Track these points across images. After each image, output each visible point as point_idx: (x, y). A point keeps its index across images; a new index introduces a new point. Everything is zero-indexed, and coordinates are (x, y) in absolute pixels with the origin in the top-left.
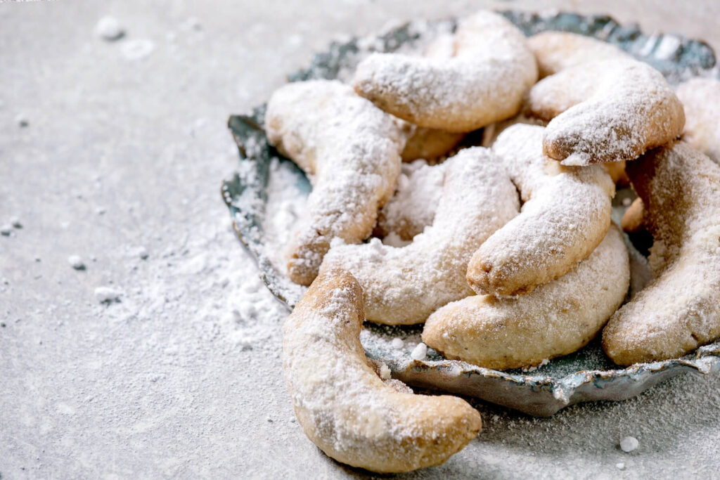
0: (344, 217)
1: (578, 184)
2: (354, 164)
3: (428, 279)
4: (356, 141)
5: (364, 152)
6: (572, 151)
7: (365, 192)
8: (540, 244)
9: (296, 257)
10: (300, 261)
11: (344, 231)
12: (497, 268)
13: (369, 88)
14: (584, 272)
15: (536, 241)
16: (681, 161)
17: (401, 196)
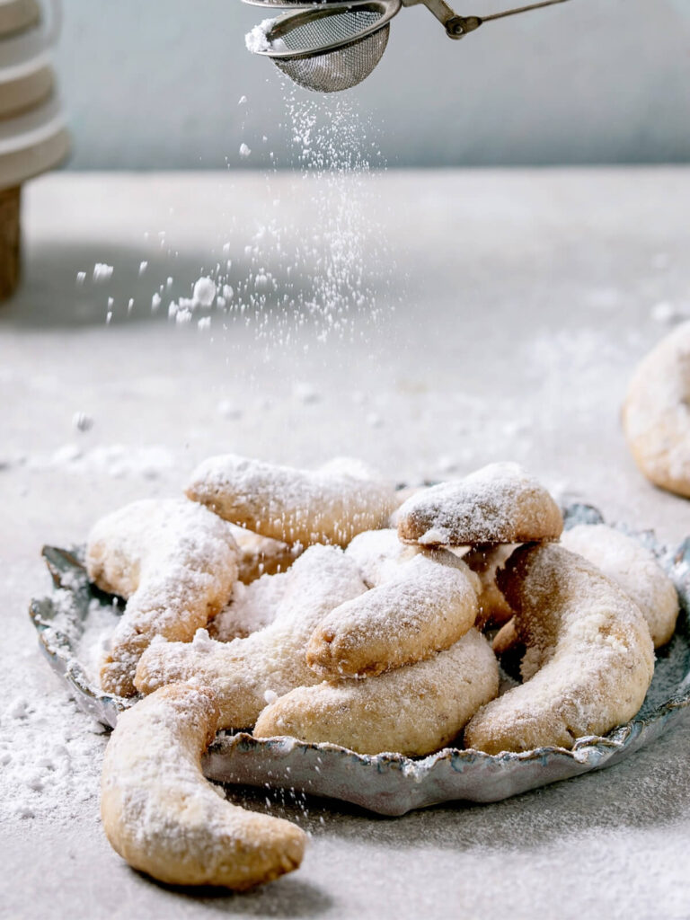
0: (168, 613)
1: (436, 565)
2: (182, 559)
3: (262, 667)
4: (186, 535)
5: (194, 547)
6: (430, 526)
7: (193, 588)
8: (391, 614)
9: (111, 660)
10: (115, 665)
11: (167, 629)
12: (340, 636)
13: (203, 490)
14: (443, 661)
15: (386, 610)
16: (557, 557)
17: (235, 605)
